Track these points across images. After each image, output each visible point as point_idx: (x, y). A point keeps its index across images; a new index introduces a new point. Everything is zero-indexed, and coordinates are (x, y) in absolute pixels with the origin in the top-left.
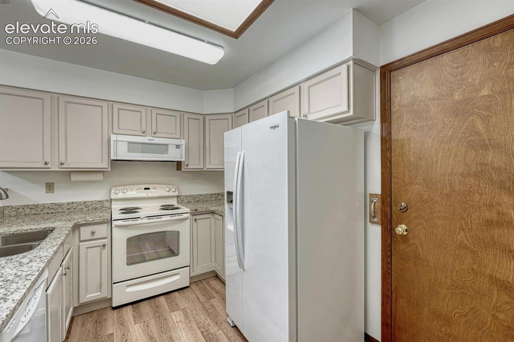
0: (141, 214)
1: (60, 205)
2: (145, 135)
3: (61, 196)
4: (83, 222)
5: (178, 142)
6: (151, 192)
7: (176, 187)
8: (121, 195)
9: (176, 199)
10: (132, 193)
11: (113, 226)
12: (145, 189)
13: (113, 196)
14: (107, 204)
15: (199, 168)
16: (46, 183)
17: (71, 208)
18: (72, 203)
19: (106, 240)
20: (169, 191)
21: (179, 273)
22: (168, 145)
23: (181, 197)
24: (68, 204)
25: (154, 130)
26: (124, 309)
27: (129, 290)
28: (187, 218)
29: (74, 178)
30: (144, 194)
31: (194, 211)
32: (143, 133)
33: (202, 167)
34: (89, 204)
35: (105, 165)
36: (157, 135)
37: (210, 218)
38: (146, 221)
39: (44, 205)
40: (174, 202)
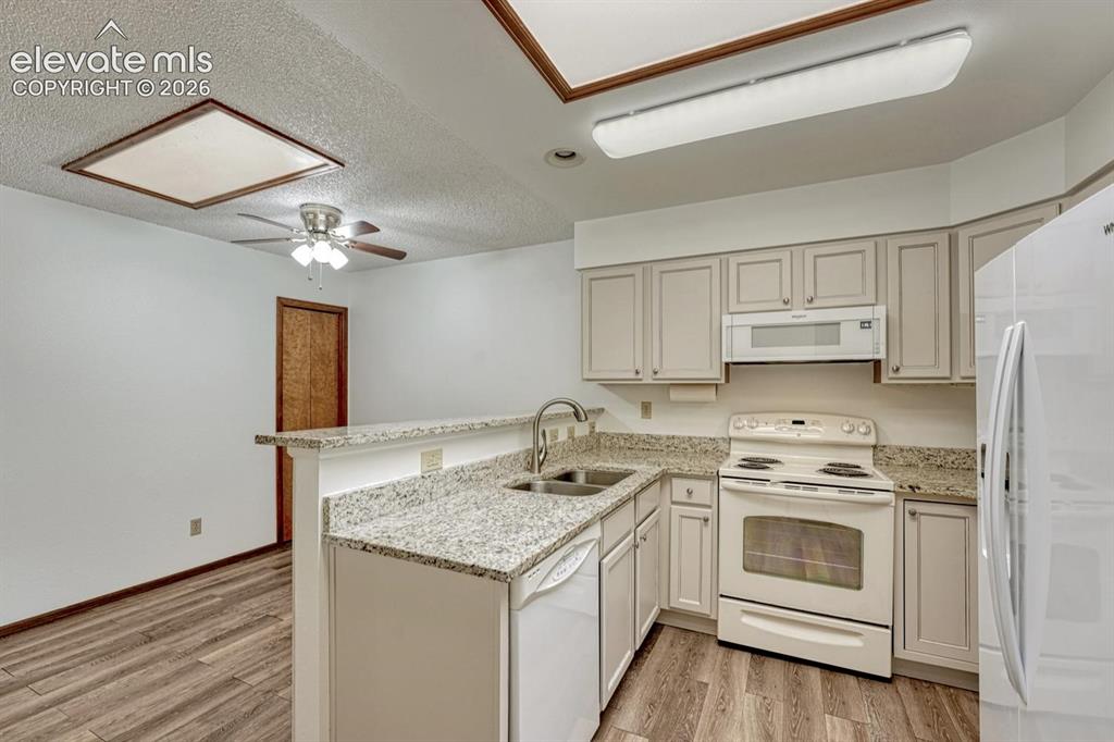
0: (775, 473)
1: (658, 439)
2: (789, 307)
3: (660, 425)
4: (676, 471)
5: (865, 313)
6: (806, 430)
7: (870, 423)
8: (746, 433)
9: (870, 452)
10: (765, 430)
11: (721, 487)
12: (795, 422)
13: (733, 433)
14: (723, 446)
15: (939, 375)
16: (643, 403)
17: (672, 445)
18: (673, 437)
19: (709, 510)
20: (850, 432)
21: (860, 634)
22: (839, 324)
23: (887, 450)
24: (668, 438)
25: (810, 293)
26: (737, 653)
27: (746, 620)
28: (885, 504)
29: (674, 395)
30: (793, 433)
31: (908, 490)
32: (786, 303)
33: (947, 374)
34: (697, 442)
35: (716, 373)
36: (816, 303)
37: (964, 518)
38: (781, 489)
39: (639, 436)
40: (864, 460)
